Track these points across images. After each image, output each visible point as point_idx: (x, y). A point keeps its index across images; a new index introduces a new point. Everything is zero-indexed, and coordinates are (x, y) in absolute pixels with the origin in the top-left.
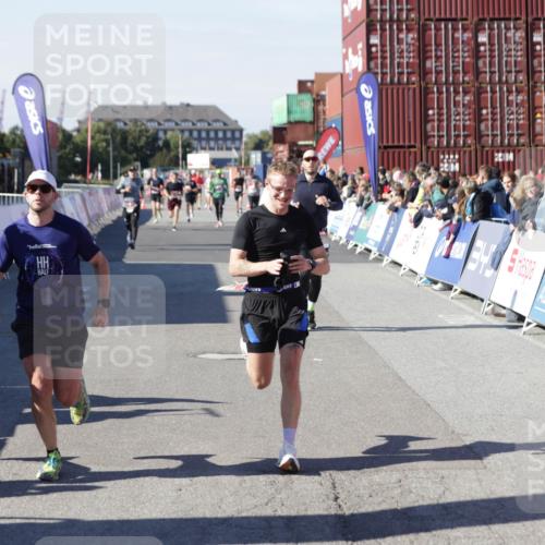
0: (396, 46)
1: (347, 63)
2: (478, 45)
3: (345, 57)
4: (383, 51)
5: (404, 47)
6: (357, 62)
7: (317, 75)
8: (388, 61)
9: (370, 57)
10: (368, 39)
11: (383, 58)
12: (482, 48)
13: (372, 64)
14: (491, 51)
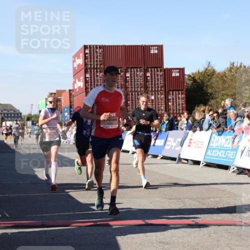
0: (96, 78)
1: (75, 84)
2: (126, 77)
3: (75, 82)
4: (91, 80)
5: (99, 78)
6: (80, 84)
7: (57, 91)
8: (93, 83)
9: (86, 82)
10: (85, 75)
11: (91, 82)
12: (128, 79)
13: (87, 85)
14: (131, 79)
